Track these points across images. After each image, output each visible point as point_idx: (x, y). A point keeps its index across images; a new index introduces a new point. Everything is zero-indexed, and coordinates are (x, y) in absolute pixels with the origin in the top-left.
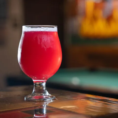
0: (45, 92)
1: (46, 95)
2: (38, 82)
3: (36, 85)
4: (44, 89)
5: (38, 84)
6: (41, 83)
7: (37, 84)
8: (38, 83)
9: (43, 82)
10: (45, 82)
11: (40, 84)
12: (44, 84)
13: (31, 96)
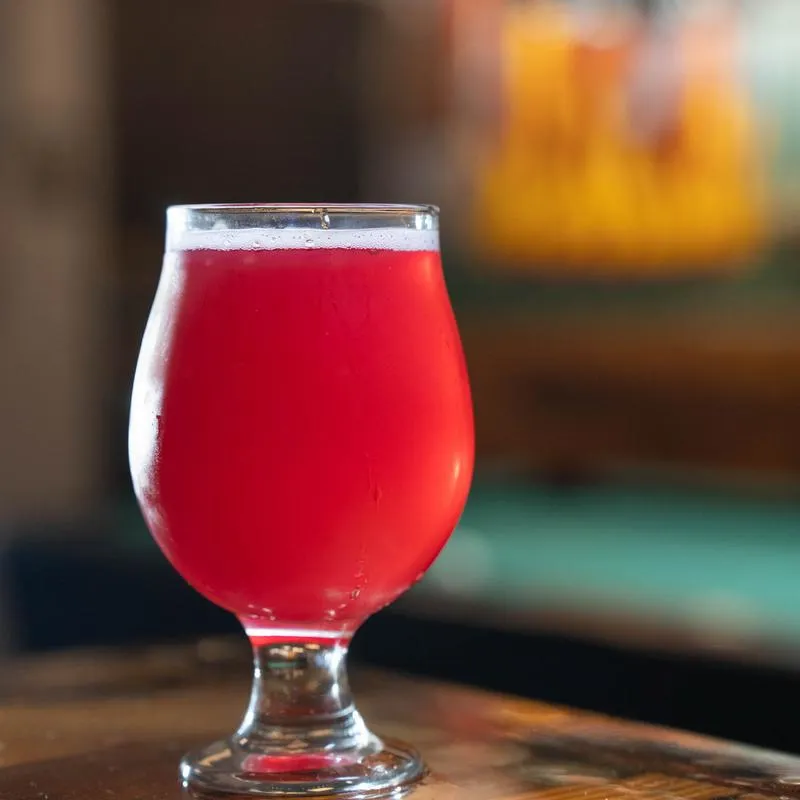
0: (344, 719)
1: (350, 750)
2: (293, 642)
3: (273, 665)
4: (335, 691)
5: (289, 660)
6: (315, 651)
7: (279, 658)
8: (285, 652)
9: (327, 645)
10: (343, 642)
11: (302, 662)
12: (334, 660)
13: (227, 753)
